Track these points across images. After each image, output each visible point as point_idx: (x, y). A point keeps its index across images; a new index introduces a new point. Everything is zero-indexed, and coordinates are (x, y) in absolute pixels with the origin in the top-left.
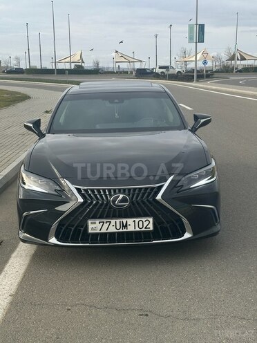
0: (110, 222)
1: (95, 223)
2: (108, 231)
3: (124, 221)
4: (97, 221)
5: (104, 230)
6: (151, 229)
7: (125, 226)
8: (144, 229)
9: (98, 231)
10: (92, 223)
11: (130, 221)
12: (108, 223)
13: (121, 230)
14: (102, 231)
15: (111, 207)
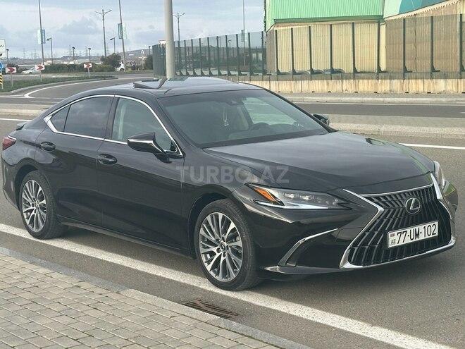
0: (406, 232)
1: (394, 235)
2: (405, 243)
3: (417, 228)
4: (396, 233)
5: (401, 242)
6: (437, 234)
7: (417, 235)
8: (431, 236)
9: (396, 245)
10: (391, 236)
11: (421, 228)
13: (414, 240)
14: (400, 244)
15: (406, 214)
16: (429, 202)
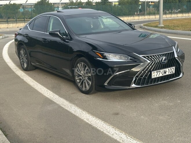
0: (160, 71)
3: (165, 70)
4: (155, 72)
5: (158, 76)
6: (174, 72)
7: (165, 73)
8: (172, 73)
9: (156, 77)
10: (153, 73)
11: (167, 70)
12: (159, 72)
13: (164, 75)
15: (160, 64)
16: (171, 59)
